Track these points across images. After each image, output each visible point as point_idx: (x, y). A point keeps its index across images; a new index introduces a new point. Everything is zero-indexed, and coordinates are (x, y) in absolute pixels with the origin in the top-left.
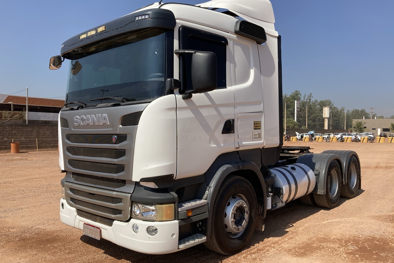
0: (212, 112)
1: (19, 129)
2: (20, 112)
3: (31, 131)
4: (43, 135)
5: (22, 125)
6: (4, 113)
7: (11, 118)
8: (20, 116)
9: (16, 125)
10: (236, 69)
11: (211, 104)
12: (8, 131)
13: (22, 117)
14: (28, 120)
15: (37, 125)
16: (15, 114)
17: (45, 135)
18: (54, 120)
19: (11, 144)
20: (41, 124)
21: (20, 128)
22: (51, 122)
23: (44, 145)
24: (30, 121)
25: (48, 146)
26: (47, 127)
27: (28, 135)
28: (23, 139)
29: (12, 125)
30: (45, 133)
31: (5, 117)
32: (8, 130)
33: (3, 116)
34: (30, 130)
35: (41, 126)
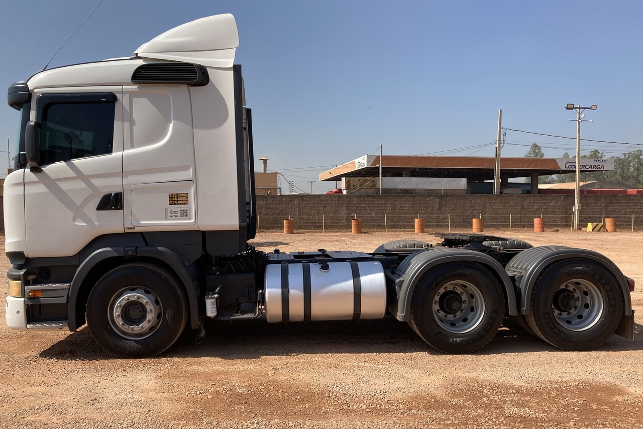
0: (80, 185)
1: (369, 201)
2: (372, 178)
3: (384, 204)
4: (400, 210)
5: (373, 196)
6: (353, 180)
7: (360, 186)
8: (371, 184)
9: (367, 195)
10: (134, 127)
11: (76, 176)
12: (355, 204)
13: (374, 185)
14: (382, 189)
15: (392, 196)
16: (365, 181)
17: (403, 210)
18: (419, 188)
19: (352, 221)
20: (399, 193)
21: (370, 199)
22: (414, 191)
23: (401, 224)
24: (384, 191)
25: (407, 225)
26: (406, 198)
27: (380, 209)
28: (373, 215)
29: (360, 196)
30: (403, 207)
31: (354, 186)
32: (355, 202)
33: (352, 184)
34: (383, 202)
35: (397, 196)
